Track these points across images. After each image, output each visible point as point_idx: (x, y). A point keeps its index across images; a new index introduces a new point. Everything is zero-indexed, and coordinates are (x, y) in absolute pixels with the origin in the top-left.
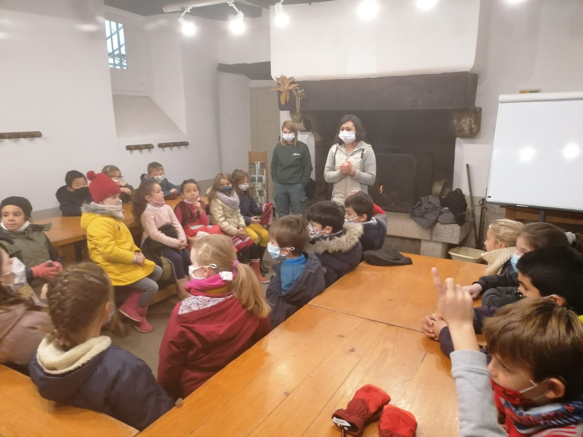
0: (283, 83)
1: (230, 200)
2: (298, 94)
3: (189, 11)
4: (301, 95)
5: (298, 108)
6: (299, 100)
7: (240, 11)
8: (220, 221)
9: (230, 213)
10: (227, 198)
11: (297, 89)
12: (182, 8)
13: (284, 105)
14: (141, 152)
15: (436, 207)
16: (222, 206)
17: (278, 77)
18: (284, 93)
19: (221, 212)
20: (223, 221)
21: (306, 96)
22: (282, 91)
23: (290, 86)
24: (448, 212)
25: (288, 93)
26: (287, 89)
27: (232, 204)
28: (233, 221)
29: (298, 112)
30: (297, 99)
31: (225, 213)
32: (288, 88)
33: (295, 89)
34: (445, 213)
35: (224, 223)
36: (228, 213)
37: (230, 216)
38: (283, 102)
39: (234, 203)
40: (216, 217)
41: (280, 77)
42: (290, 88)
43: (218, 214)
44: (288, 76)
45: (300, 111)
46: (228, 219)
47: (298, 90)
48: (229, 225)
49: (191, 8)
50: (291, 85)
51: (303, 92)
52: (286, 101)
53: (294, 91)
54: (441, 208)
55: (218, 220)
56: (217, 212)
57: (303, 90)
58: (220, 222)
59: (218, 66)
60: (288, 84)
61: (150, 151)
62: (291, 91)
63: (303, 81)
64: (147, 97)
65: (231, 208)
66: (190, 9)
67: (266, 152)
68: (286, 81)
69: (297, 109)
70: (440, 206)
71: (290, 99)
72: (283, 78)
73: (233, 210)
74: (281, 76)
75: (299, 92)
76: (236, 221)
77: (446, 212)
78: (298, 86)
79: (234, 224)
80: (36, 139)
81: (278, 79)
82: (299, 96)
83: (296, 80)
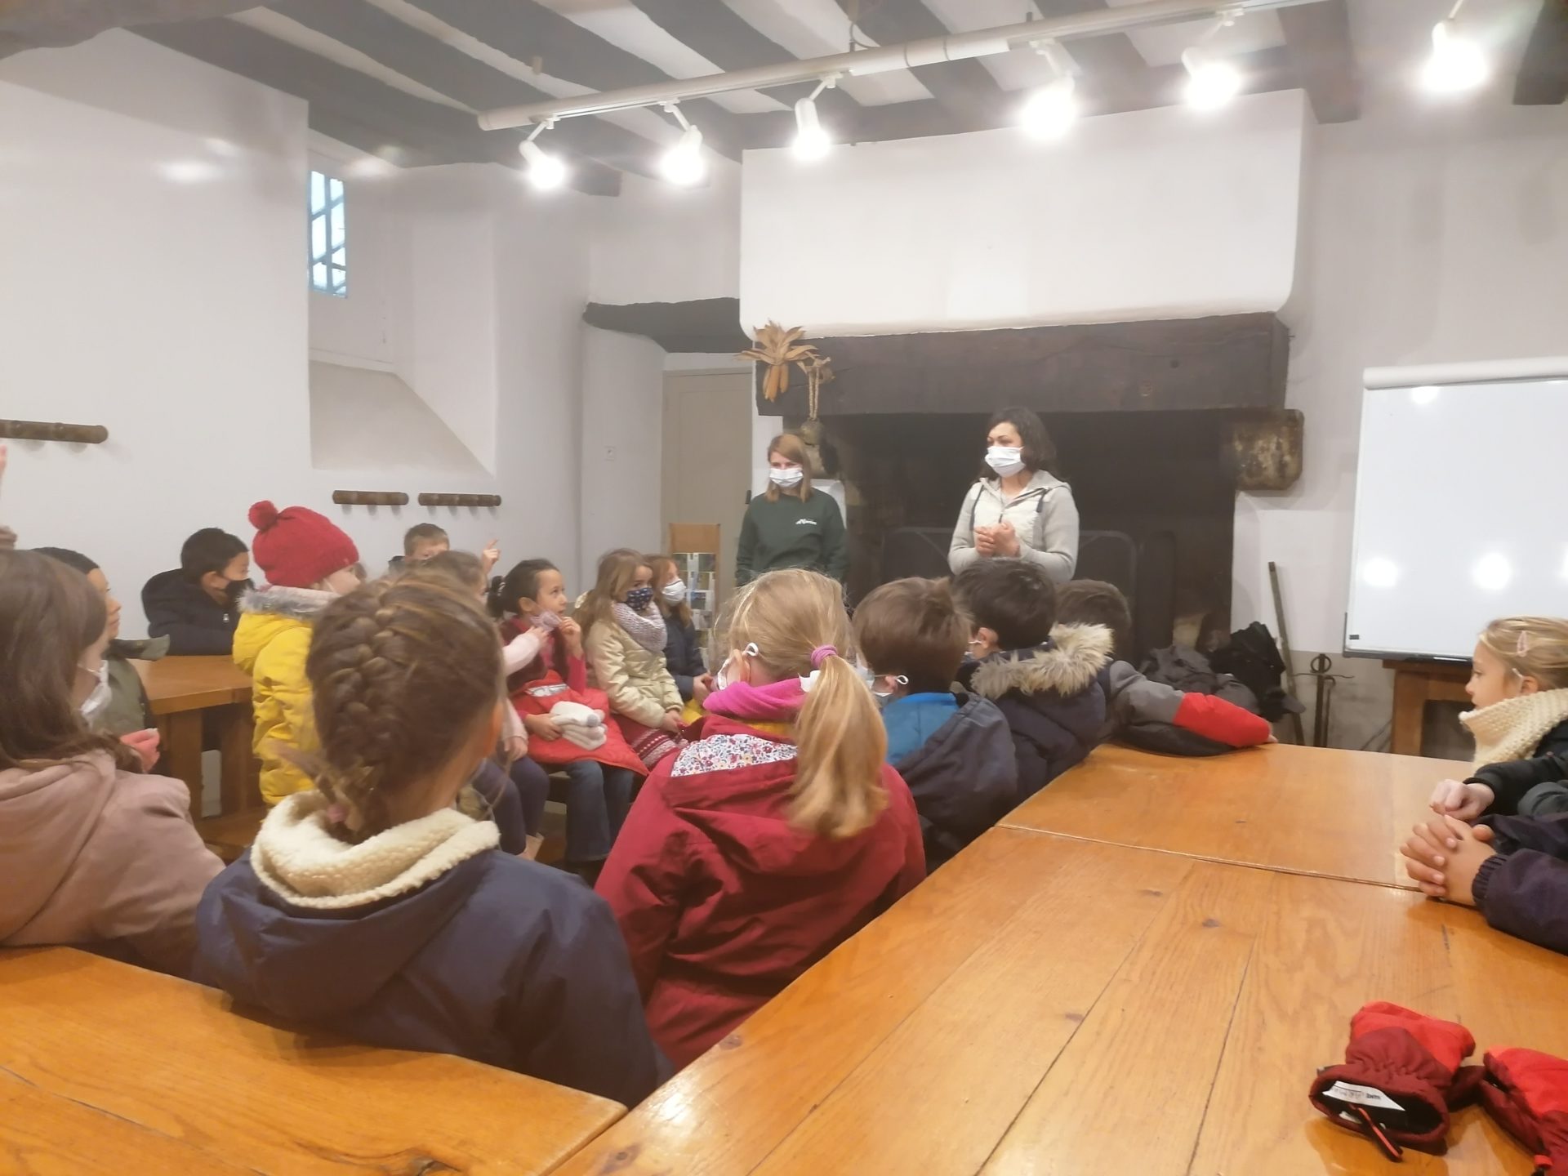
0: (772, 341)
1: (647, 626)
2: (815, 368)
3: (551, 127)
4: (822, 372)
5: (814, 407)
6: (817, 386)
7: (694, 127)
8: (616, 684)
9: (644, 662)
10: (638, 620)
11: (810, 358)
12: (532, 119)
13: (772, 400)
14: (372, 512)
15: (1198, 673)
16: (622, 642)
17: (761, 326)
18: (774, 368)
19: (620, 659)
20: (626, 684)
21: (833, 377)
22: (769, 364)
23: (790, 349)
24: (1236, 685)
25: (785, 368)
26: (783, 359)
27: (647, 638)
28: (650, 687)
29: (813, 415)
30: (811, 384)
31: (629, 662)
32: (785, 354)
33: (803, 358)
34: (1228, 688)
35: (626, 689)
36: (637, 663)
37: (641, 673)
38: (770, 392)
39: (653, 636)
40: (607, 674)
41: (766, 326)
42: (792, 355)
43: (610, 664)
44: (787, 324)
45: (818, 416)
46: (637, 681)
47: (813, 361)
48: (642, 698)
49: (558, 119)
50: (793, 347)
51: (826, 365)
52: (779, 389)
53: (801, 365)
54: (1215, 678)
55: (611, 682)
56: (608, 658)
57: (828, 359)
58: (617, 688)
59: (585, 311)
60: (788, 345)
61: (396, 512)
62: (792, 365)
63: (826, 338)
64: (393, 376)
65: (646, 649)
66: (555, 122)
67: (719, 525)
68: (779, 338)
69: (811, 410)
70: (1208, 670)
71: (790, 386)
72: (773, 330)
73: (650, 654)
74: (769, 324)
75: (817, 363)
76: (657, 687)
77: (1232, 685)
78: (812, 351)
79: (651, 695)
80: (90, 446)
81: (759, 332)
82: (818, 375)
83: (807, 336)
